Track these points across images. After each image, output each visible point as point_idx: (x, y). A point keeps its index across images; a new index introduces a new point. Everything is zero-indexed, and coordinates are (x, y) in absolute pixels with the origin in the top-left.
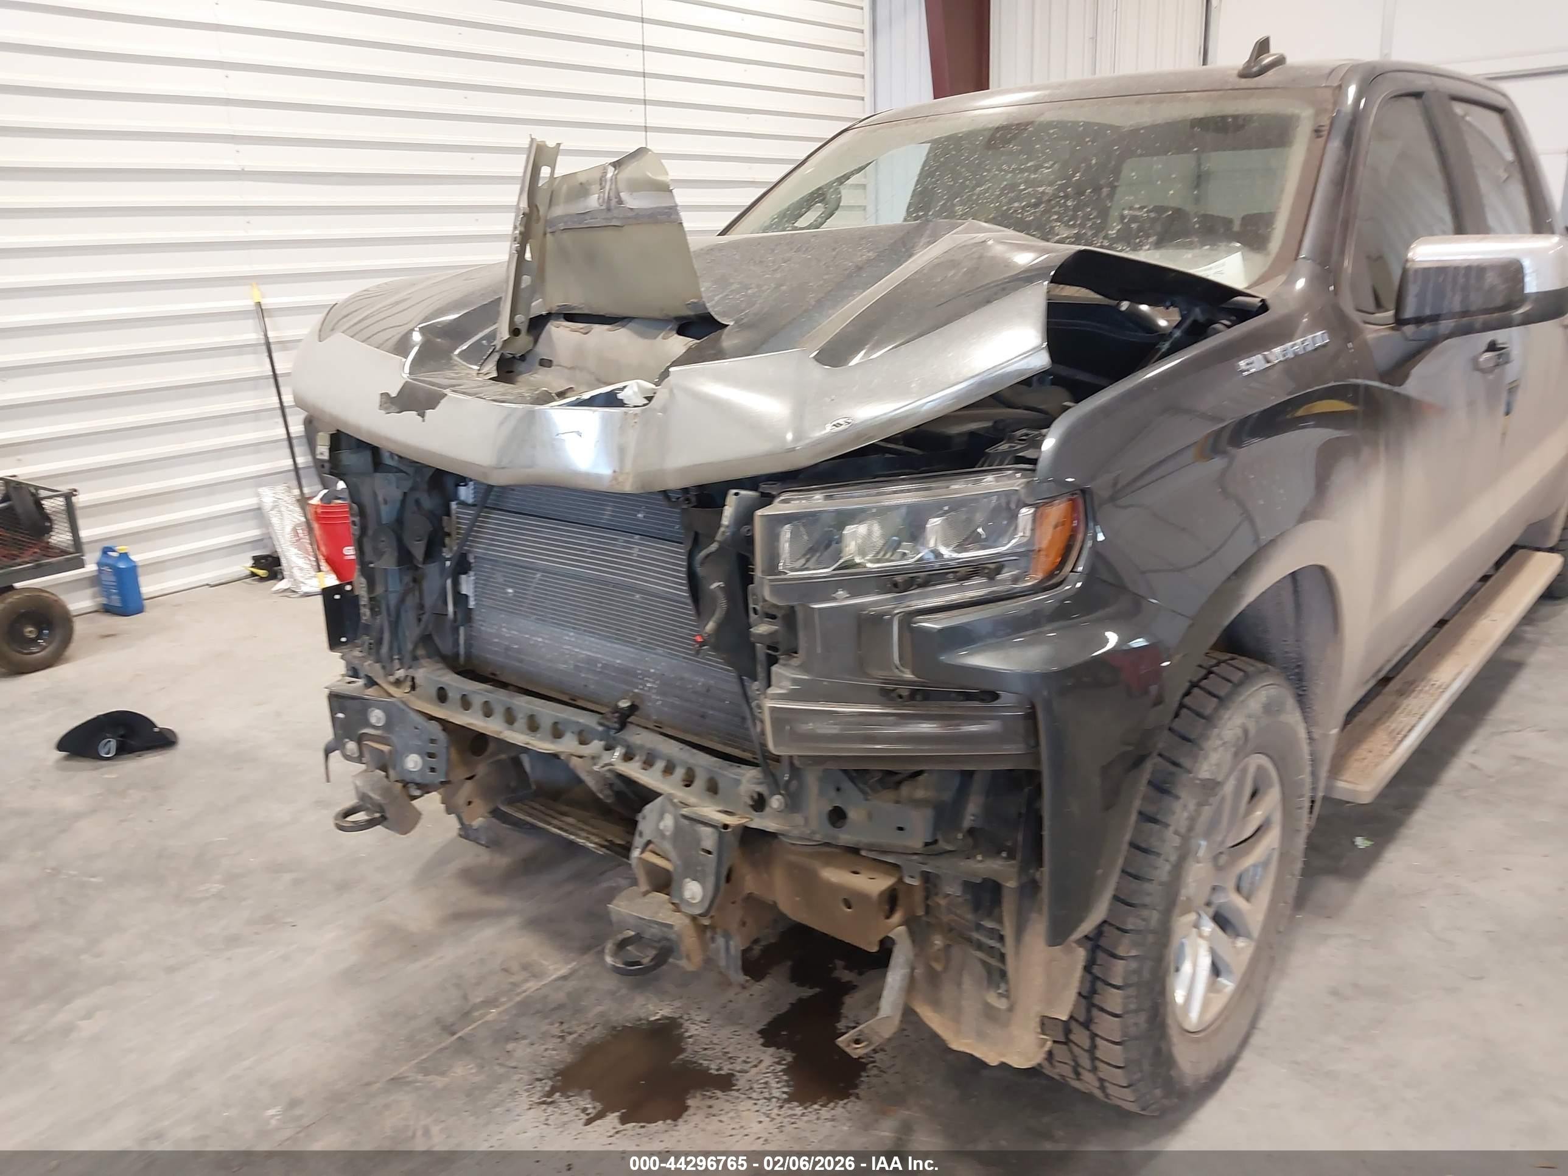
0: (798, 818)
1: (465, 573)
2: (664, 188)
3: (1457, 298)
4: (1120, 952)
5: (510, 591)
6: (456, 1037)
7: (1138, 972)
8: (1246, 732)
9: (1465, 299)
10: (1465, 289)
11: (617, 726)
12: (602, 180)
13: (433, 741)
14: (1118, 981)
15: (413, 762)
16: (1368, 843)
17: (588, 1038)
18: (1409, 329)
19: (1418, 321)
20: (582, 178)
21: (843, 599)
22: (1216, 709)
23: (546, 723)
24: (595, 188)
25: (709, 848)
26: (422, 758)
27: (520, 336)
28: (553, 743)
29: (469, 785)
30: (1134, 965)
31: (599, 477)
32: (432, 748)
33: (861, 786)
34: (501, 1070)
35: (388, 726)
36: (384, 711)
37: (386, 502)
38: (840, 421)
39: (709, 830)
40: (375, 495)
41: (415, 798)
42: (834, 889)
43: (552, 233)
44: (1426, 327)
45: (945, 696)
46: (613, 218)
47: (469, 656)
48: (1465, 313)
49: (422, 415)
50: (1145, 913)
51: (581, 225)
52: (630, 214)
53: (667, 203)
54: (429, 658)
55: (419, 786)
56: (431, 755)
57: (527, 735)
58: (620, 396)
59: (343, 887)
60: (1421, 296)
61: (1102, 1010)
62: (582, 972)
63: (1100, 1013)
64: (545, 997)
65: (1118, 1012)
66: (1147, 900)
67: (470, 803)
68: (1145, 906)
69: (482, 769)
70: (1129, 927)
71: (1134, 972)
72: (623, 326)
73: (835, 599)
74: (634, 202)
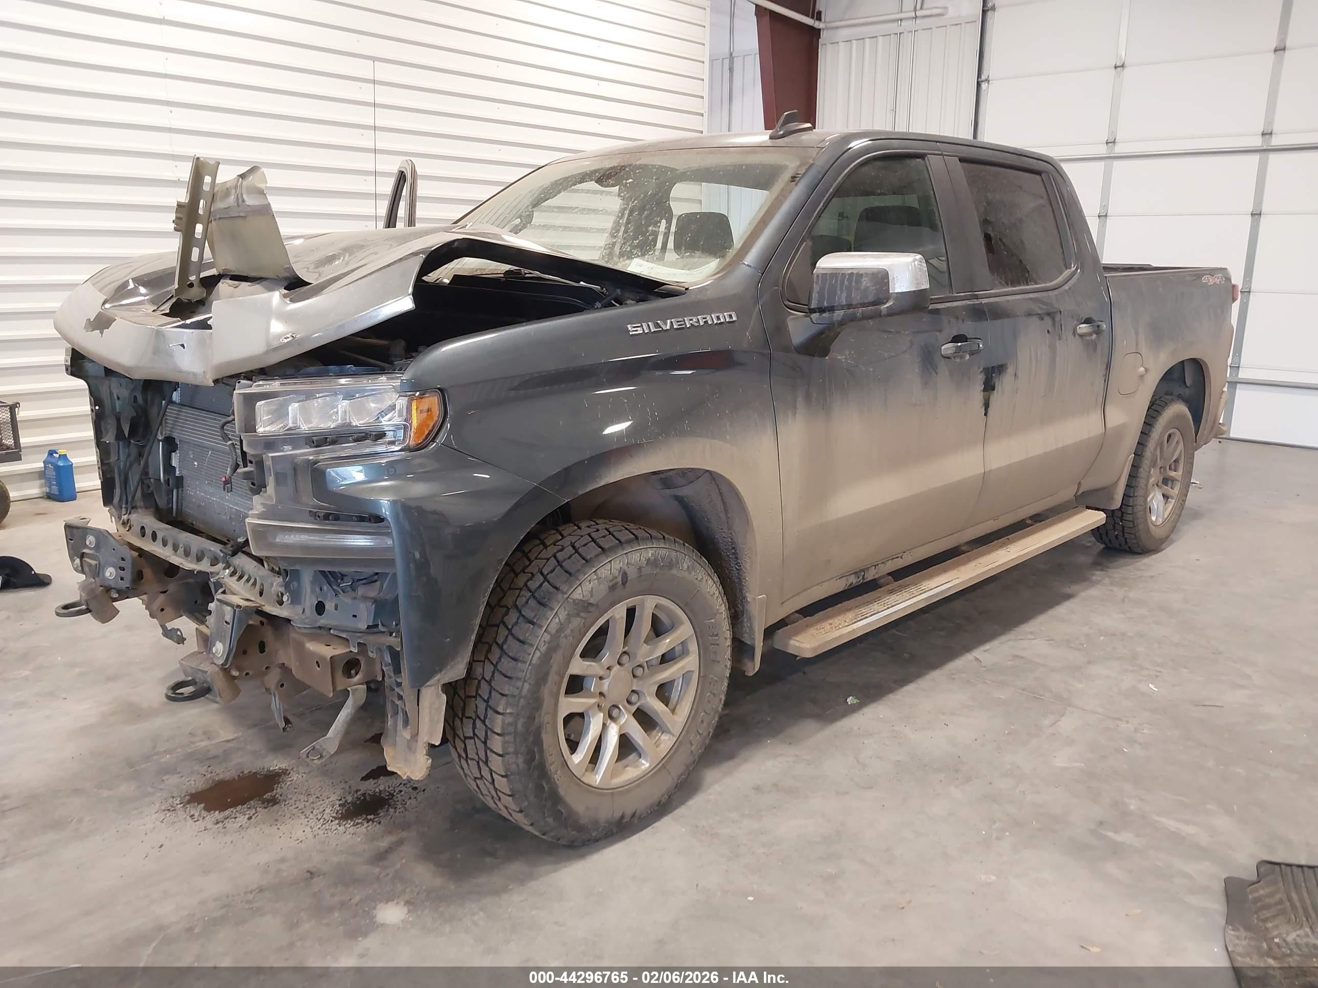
0: (299, 609)
1: (174, 452)
2: (261, 193)
3: (844, 295)
4: (500, 709)
5: (196, 463)
6: (133, 769)
7: (514, 724)
8: (625, 575)
9: (849, 296)
10: (849, 289)
11: (230, 553)
12: (236, 187)
13: (123, 559)
14: (498, 730)
15: (110, 573)
16: (855, 701)
17: (221, 777)
18: (815, 316)
19: (821, 310)
20: (228, 185)
21: (288, 451)
22: (597, 556)
23: (194, 550)
24: (233, 191)
25: (228, 621)
26: (116, 571)
27: (194, 288)
28: (196, 564)
29: (162, 596)
30: (509, 719)
31: (195, 375)
32: (122, 564)
33: (335, 587)
34: (150, 790)
35: (97, 547)
36: (95, 537)
37: (118, 398)
38: (289, 336)
39: (229, 608)
40: (111, 394)
41: (116, 600)
42: (312, 654)
43: (215, 220)
44: (826, 315)
45: (349, 518)
46: (241, 212)
47: (179, 511)
48: (849, 306)
49: (102, 333)
50: (519, 684)
51: (227, 216)
52: (249, 209)
53: (263, 202)
54: (146, 508)
55: (119, 591)
56: (122, 569)
57: (184, 558)
58: (209, 322)
59: (111, 679)
60: (821, 293)
61: (492, 751)
62: (242, 739)
63: (492, 754)
64: (209, 751)
65: (501, 753)
66: (520, 675)
67: (162, 610)
68: (518, 679)
69: (172, 586)
70: (506, 692)
71: (510, 724)
72: (258, 284)
73: (282, 451)
74: (250, 201)
